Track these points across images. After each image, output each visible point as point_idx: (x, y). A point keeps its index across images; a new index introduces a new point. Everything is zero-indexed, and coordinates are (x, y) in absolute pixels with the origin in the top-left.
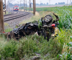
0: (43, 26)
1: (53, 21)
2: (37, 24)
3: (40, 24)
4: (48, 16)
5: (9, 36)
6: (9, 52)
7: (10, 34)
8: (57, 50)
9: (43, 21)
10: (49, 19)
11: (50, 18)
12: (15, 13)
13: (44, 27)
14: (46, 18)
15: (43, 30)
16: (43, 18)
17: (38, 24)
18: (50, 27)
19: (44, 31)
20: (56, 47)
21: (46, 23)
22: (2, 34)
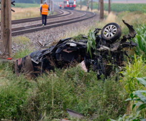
0: (99, 47)
1: (122, 37)
2: (85, 44)
3: (91, 42)
4: (111, 26)
5: (18, 69)
6: (8, 106)
7: (23, 63)
8: (116, 107)
9: (100, 37)
10: (113, 33)
11: (116, 29)
12: (65, 13)
13: (99, 49)
14: (106, 30)
15: (99, 57)
16: (99, 29)
17: (87, 42)
18: (115, 51)
19: (101, 59)
20: (113, 100)
21: (105, 42)
22: (4, 62)
